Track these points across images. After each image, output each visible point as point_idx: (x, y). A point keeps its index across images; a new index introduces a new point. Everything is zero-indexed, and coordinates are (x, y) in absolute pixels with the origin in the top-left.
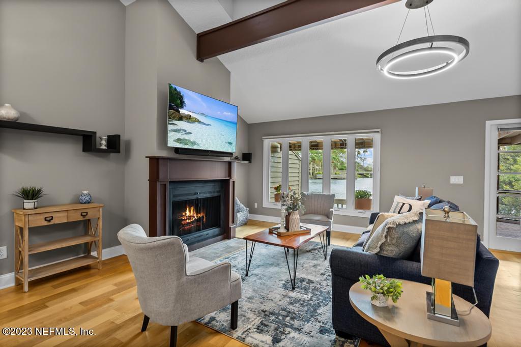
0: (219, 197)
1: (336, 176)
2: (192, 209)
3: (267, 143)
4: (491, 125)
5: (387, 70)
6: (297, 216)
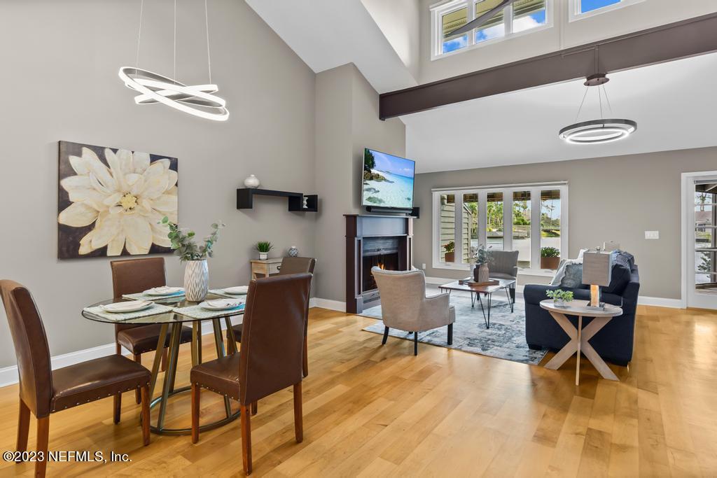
0: (396, 254)
1: (517, 234)
2: (383, 266)
3: (437, 195)
4: (687, 177)
5: (569, 139)
6: (486, 269)
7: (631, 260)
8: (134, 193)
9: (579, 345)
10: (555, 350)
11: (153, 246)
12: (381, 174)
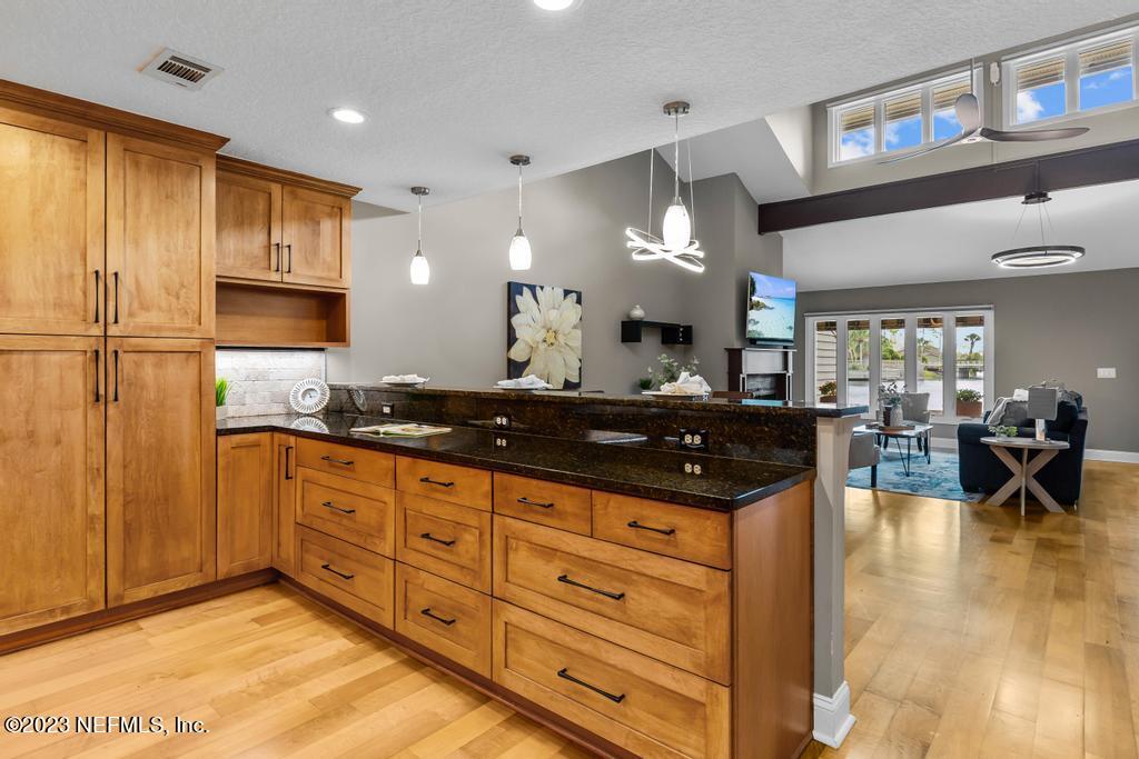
3: (812, 322)
5: (1003, 265)
6: (899, 411)
7: (1079, 399)
8: (553, 329)
9: (1024, 480)
10: (990, 492)
11: (566, 381)
12: (761, 300)
